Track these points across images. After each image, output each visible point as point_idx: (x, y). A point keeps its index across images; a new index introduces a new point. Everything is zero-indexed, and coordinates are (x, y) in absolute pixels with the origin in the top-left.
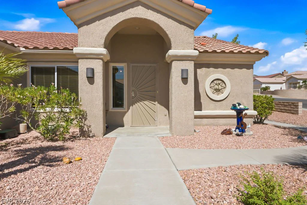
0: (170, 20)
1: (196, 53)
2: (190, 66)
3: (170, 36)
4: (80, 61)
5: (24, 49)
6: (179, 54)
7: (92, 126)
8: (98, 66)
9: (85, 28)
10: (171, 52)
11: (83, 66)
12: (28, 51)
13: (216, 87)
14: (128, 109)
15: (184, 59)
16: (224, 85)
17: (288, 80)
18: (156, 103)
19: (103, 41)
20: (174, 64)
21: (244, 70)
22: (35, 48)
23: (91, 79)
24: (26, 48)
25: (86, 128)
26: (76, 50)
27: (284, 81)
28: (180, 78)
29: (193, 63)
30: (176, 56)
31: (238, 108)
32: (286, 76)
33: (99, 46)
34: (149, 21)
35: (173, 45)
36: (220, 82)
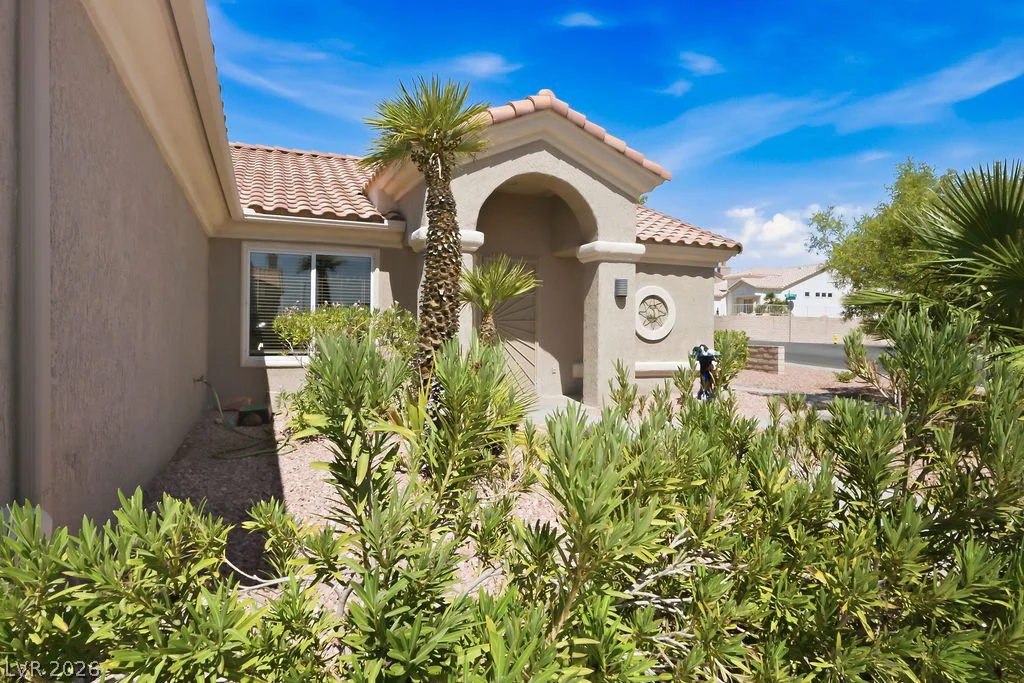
0: (597, 184)
1: (641, 249)
2: (630, 273)
3: (596, 213)
5: (252, 212)
6: (614, 251)
10: (600, 246)
12: (261, 217)
13: (650, 312)
15: (620, 259)
16: (663, 309)
17: (732, 289)
18: (537, 344)
19: (475, 217)
20: (603, 268)
21: (699, 278)
22: (280, 211)
24: (258, 209)
27: (723, 293)
28: (613, 297)
29: (634, 266)
30: (608, 254)
31: (705, 354)
32: (729, 279)
33: (468, 227)
34: (560, 181)
35: (600, 231)
36: (657, 302)
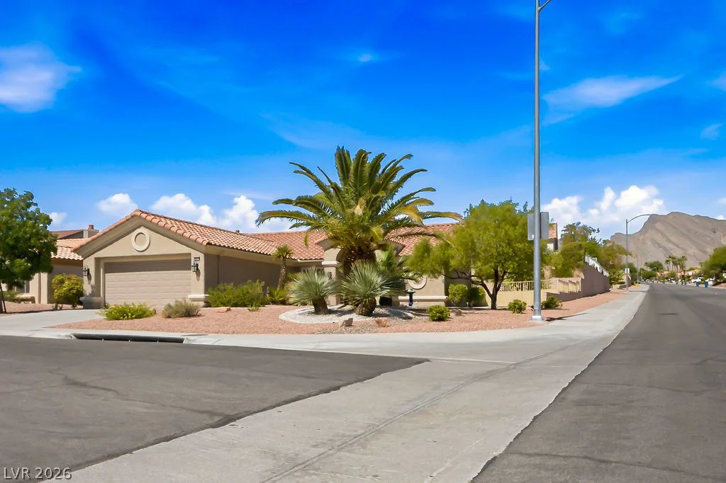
4: (326, 268)
8: (334, 270)
9: (327, 251)
11: (327, 270)
19: (335, 258)
26: (323, 263)
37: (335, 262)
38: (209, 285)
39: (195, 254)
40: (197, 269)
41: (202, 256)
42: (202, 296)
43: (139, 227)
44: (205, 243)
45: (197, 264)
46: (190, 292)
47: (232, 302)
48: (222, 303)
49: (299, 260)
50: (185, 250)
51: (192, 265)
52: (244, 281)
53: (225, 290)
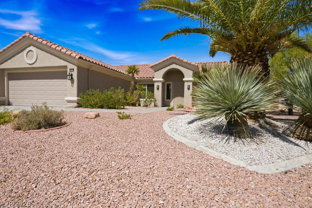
2: (191, 84)
3: (184, 73)
4: (155, 83)
6: (187, 80)
7: (158, 104)
8: (160, 84)
9: (157, 72)
10: (184, 79)
11: (156, 85)
14: (172, 100)
15: (189, 81)
19: (162, 76)
20: (185, 83)
22: (141, 78)
23: (158, 89)
24: (138, 78)
25: (156, 104)
26: (154, 80)
28: (187, 88)
33: (161, 78)
35: (185, 77)
37: (162, 79)
38: (81, 91)
39: (70, 66)
40: (72, 78)
41: (75, 68)
42: (75, 98)
43: (29, 46)
44: (77, 57)
45: (72, 75)
46: (66, 96)
47: (99, 104)
48: (90, 105)
49: (137, 78)
50: (62, 63)
51: (68, 74)
52: (108, 88)
53: (93, 95)
